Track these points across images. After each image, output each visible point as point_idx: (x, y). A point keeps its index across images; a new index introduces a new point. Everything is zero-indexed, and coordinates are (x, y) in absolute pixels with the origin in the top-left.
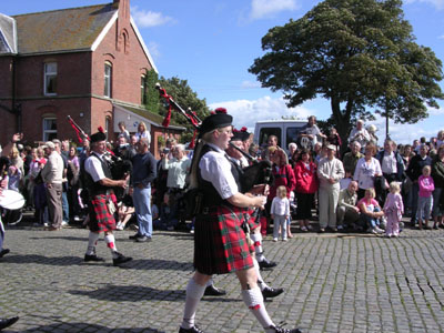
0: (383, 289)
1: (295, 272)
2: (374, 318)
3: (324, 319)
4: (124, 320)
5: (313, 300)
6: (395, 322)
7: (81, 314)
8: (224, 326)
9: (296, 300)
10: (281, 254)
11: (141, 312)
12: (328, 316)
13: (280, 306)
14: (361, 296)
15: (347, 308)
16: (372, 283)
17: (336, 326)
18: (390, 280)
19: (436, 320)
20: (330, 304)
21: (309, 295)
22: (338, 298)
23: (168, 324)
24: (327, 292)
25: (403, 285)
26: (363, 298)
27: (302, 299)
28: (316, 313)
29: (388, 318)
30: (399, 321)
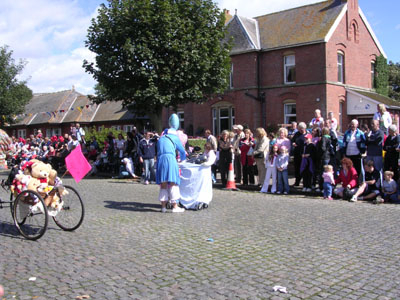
7: (334, 271)
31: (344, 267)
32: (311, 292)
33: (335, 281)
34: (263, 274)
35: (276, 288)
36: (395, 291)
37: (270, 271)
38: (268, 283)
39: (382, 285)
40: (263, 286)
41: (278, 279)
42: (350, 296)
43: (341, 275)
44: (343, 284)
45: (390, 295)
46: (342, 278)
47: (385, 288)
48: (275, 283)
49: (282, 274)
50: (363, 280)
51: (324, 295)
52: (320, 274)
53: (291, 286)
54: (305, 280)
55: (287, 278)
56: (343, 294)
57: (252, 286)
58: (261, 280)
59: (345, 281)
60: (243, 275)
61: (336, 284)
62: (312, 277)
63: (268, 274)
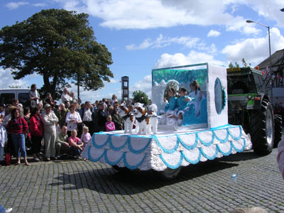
1: (37, 187)
2: (95, 209)
5: (54, 203)
6: (108, 210)
9: (43, 205)
10: (24, 176)
12: (66, 212)
13: (34, 209)
15: (76, 206)
19: (131, 206)
20: (65, 204)
21: (50, 201)
22: (69, 200)
24: (61, 197)
26: (84, 198)
27: (46, 203)
28: (58, 211)
29: (103, 208)
30: (110, 209)
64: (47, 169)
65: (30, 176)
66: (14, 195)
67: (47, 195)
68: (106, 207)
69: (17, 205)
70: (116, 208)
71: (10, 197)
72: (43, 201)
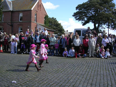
0: (107, 71)
1: (85, 67)
2: (105, 78)
3: (93, 78)
4: (42, 77)
5: (90, 73)
6: (111, 79)
7: (31, 75)
8: (67, 79)
9: (85, 73)
10: (81, 62)
11: (46, 75)
12: (93, 77)
13: (81, 75)
14: (102, 73)
15: (98, 76)
16: (105, 70)
17: (96, 80)
18: (109, 69)
20: (94, 74)
21: (88, 72)
22: (96, 73)
23: (53, 78)
24: (93, 72)
25: (113, 70)
28: (90, 76)
29: (109, 78)
30: (112, 79)
31: (34, 74)
32: (24, 82)
33: (31, 78)
34: (9, 78)
35: (13, 82)
36: (48, 80)
37: (12, 77)
38: (11, 80)
39: (44, 78)
40: (9, 81)
41: (14, 79)
42: (35, 82)
43: (33, 76)
44: (33, 79)
45: (46, 81)
46: (33, 77)
47: (45, 79)
48: (13, 80)
49: (15, 77)
50: (39, 78)
51: (28, 82)
52: (27, 77)
53: (18, 81)
54: (22, 78)
55: (17, 78)
56: (33, 82)
57: (6, 81)
58: (9, 79)
59: (34, 78)
60: (3, 78)
61: (31, 79)
62: (24, 77)
63: (11, 78)
64: (90, 60)
65: (83, 62)
66: (76, 68)
67: (88, 70)
68: (110, 78)
69: (75, 72)
70: (114, 79)
71: (73, 69)
72: (86, 72)
